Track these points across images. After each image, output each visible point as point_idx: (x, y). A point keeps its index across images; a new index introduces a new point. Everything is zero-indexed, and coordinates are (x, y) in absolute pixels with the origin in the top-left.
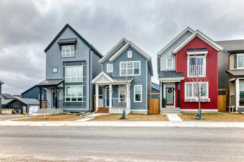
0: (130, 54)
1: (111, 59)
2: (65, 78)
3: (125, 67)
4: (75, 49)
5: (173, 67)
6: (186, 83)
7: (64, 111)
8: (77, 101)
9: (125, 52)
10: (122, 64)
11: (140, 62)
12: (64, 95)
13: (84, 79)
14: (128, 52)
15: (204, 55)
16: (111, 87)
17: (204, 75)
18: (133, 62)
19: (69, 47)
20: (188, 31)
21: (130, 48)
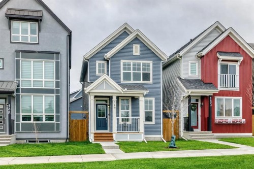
0: (136, 50)
1: (108, 55)
2: (21, 79)
3: (129, 69)
4: (39, 30)
5: (197, 74)
6: (216, 98)
7: (17, 139)
8: (44, 121)
9: (129, 45)
10: (124, 65)
11: (151, 63)
12: (18, 111)
13: (58, 84)
14: (135, 46)
15: (237, 61)
16: (114, 99)
17: (237, 88)
18: (141, 62)
19: (28, 25)
20: (217, 27)
21: (137, 40)
